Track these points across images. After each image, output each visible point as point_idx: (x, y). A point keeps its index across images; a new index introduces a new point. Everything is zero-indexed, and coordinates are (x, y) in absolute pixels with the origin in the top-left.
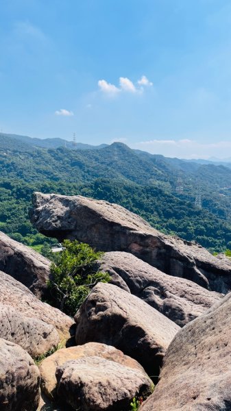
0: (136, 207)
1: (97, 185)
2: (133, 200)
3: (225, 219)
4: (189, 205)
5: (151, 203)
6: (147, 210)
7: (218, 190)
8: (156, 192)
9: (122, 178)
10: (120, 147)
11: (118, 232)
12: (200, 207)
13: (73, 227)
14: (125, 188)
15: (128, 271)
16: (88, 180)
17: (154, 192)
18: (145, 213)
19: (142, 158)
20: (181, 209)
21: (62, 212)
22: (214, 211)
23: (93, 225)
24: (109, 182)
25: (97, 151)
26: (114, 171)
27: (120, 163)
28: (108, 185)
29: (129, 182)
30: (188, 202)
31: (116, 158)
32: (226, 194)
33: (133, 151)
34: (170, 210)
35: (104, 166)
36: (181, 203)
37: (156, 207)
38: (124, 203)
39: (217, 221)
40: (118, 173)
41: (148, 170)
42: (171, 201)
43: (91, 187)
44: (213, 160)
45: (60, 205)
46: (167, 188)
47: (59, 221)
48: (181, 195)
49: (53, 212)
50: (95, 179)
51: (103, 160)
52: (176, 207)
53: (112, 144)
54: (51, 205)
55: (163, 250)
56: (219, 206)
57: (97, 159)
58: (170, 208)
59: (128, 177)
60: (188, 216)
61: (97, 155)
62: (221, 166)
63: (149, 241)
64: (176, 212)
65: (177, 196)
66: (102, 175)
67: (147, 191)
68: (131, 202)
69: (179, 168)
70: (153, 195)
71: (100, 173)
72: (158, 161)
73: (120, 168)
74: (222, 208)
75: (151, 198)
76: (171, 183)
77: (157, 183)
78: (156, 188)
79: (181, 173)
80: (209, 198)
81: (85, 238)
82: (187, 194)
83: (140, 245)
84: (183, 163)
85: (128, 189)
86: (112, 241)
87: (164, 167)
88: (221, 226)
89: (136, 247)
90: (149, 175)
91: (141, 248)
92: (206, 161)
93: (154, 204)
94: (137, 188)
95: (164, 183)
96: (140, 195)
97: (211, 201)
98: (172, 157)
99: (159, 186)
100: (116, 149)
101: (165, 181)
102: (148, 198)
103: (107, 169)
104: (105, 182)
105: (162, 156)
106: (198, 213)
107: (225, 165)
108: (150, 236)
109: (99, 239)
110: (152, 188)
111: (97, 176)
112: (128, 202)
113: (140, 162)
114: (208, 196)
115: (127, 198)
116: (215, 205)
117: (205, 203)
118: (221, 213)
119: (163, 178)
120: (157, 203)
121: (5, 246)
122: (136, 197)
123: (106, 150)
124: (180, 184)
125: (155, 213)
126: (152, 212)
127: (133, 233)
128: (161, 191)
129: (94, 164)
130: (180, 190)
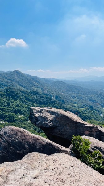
0: (27, 100)
1: (7, 90)
2: (25, 97)
3: (65, 104)
4: (50, 99)
5: (33, 98)
6: (31, 101)
7: (61, 91)
8: (36, 93)
9: (19, 87)
10: (17, 72)
11: (79, 126)
12: (55, 99)
13: (58, 125)
14: (21, 92)
15: (100, 147)
16: (2, 88)
17: (35, 93)
18: (31, 103)
19: (28, 78)
20: (47, 100)
21: (52, 118)
22: (60, 101)
23: (68, 124)
24: (13, 89)
25: (6, 74)
26: (15, 83)
27: (18, 80)
28: (13, 90)
29: (23, 89)
30: (49, 97)
31: (16, 78)
32: (64, 93)
33: (24, 74)
34: (42, 101)
35: (10, 81)
36: (47, 98)
37: (36, 100)
38: (21, 98)
39: (62, 105)
40: (17, 85)
41: (31, 83)
42: (42, 97)
43: (4, 91)
44: (58, 79)
45: (49, 114)
46: (40, 91)
47: (51, 123)
48: (46, 94)
49: (47, 118)
50: (6, 88)
51: (10, 78)
52: (45, 99)
53: (14, 71)
54: (44, 114)
55: (98, 133)
56: (62, 98)
57: (6, 78)
58: (42, 100)
59: (22, 86)
60: (50, 103)
61: (7, 76)
62: (62, 81)
63: (93, 129)
64: (44, 102)
65: (45, 95)
66: (10, 86)
67: (31, 93)
68: (24, 98)
69: (45, 82)
70: (34, 95)
71: (8, 85)
72: (35, 79)
73: (18, 82)
74: (63, 99)
75: (33, 96)
76: (42, 89)
77: (35, 89)
78: (35, 91)
79: (45, 84)
80: (58, 95)
81: (64, 130)
82: (49, 94)
83: (89, 131)
84: (46, 80)
85: (22, 92)
86: (76, 130)
87: (38, 82)
88: (63, 107)
89: (87, 132)
90: (32, 85)
91: (89, 132)
92: (56, 79)
93: (35, 98)
94: (27, 91)
95: (38, 89)
96: (28, 94)
97: (59, 96)
98: (42, 77)
99: (37, 90)
100: (15, 73)
101: (39, 88)
102: (32, 96)
103: (12, 83)
104: (11, 89)
105: (37, 77)
106: (54, 102)
107: (63, 81)
108: (94, 127)
109: (70, 130)
110: (33, 91)
111: (7, 86)
112: (23, 98)
113: (28, 79)
114: (57, 94)
115: (22, 96)
116: (61, 98)
117: (57, 97)
118: (63, 101)
119: (38, 87)
120: (36, 98)
121: (39, 140)
122: (26, 95)
123: (11, 74)
124: (45, 89)
125: (36, 103)
126: (34, 102)
127: (86, 126)
128: (38, 93)
129: (5, 80)
130: (46, 92)
